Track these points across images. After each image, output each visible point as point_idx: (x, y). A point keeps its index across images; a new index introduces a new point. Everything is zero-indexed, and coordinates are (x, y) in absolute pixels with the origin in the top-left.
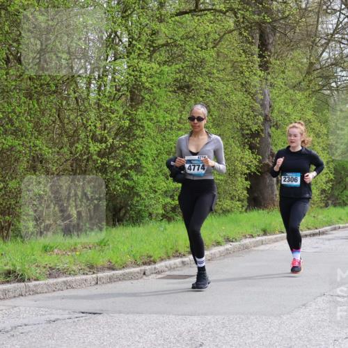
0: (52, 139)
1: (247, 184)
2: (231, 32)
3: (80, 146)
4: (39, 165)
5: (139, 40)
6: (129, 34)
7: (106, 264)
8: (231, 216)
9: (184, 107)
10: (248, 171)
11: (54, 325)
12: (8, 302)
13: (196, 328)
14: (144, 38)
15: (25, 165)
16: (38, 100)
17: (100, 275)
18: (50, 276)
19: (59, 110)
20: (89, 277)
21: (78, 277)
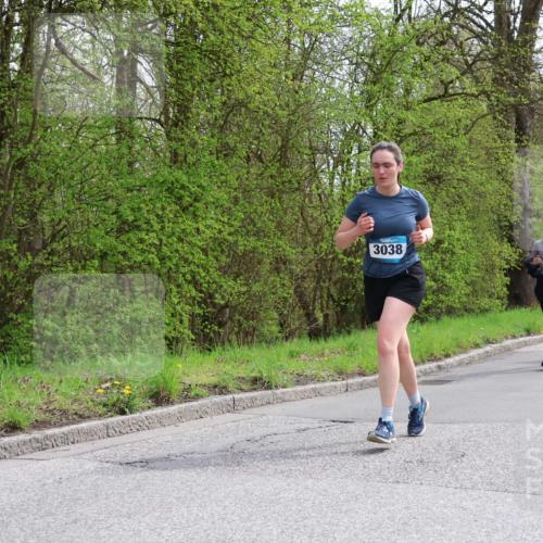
0: (295, 240)
1: (507, 280)
2: (483, 116)
3: (324, 245)
4: (283, 267)
5: (385, 130)
6: (374, 124)
7: (357, 370)
8: (490, 315)
9: (435, 200)
10: (506, 267)
11: (304, 434)
12: (255, 410)
13: (456, 437)
14: (390, 127)
15: (268, 267)
16: (280, 199)
17: (350, 381)
18: (298, 383)
19: (302, 209)
20: (339, 383)
21: (327, 384)
